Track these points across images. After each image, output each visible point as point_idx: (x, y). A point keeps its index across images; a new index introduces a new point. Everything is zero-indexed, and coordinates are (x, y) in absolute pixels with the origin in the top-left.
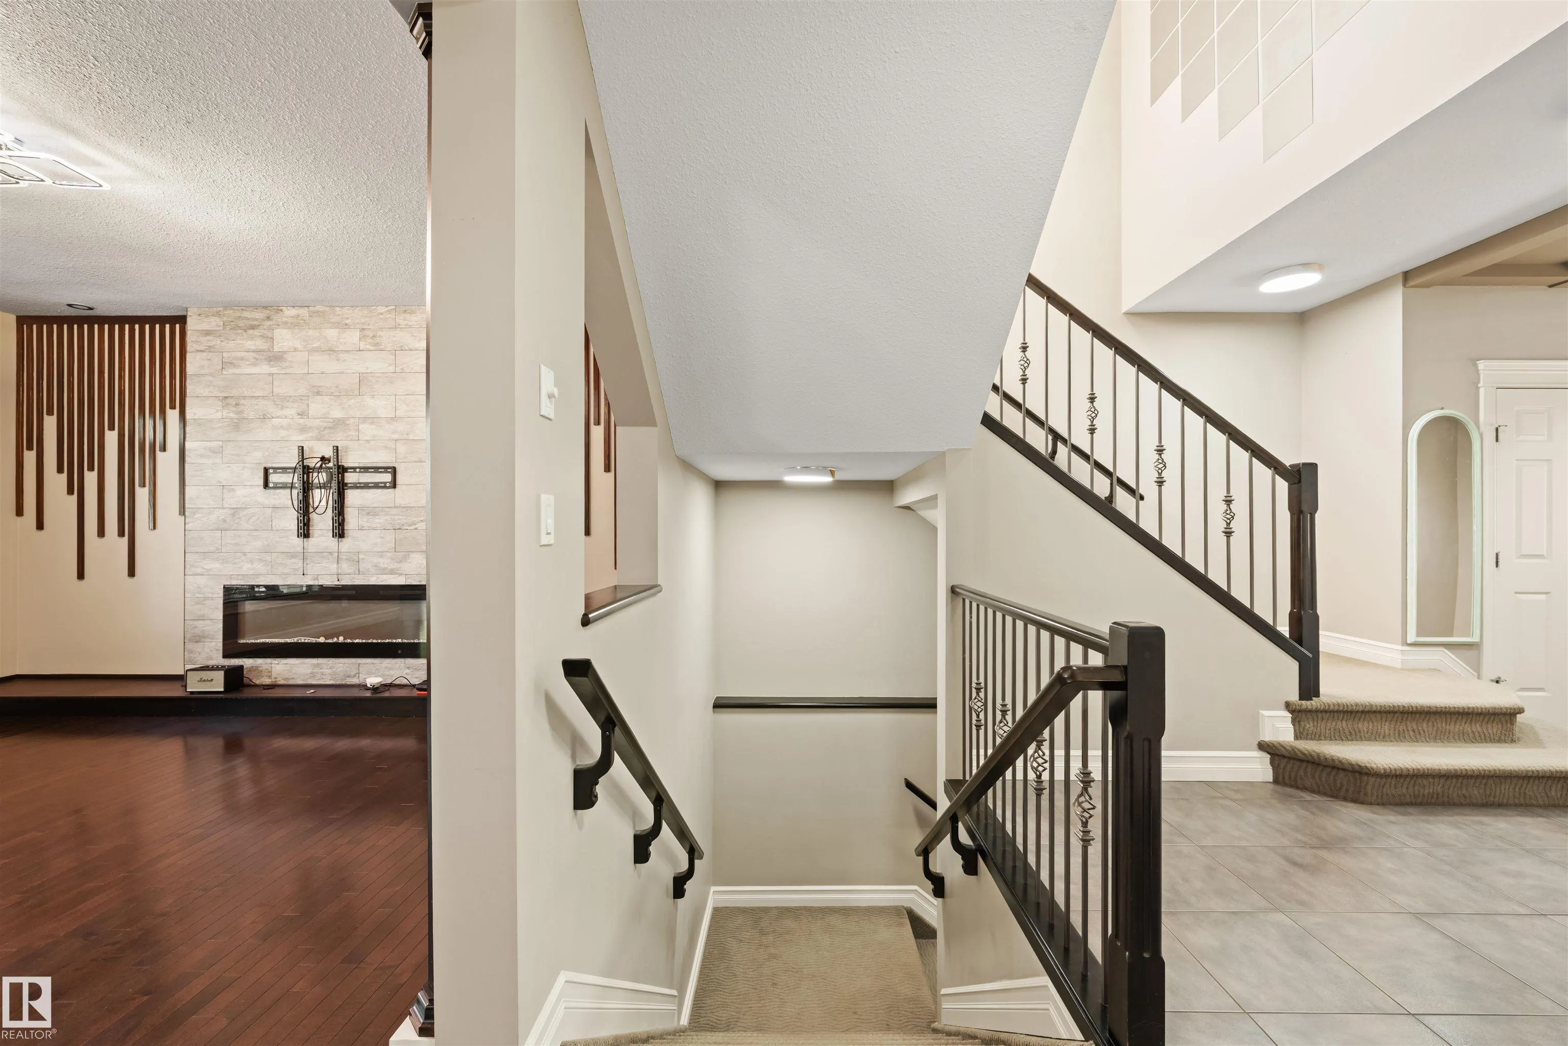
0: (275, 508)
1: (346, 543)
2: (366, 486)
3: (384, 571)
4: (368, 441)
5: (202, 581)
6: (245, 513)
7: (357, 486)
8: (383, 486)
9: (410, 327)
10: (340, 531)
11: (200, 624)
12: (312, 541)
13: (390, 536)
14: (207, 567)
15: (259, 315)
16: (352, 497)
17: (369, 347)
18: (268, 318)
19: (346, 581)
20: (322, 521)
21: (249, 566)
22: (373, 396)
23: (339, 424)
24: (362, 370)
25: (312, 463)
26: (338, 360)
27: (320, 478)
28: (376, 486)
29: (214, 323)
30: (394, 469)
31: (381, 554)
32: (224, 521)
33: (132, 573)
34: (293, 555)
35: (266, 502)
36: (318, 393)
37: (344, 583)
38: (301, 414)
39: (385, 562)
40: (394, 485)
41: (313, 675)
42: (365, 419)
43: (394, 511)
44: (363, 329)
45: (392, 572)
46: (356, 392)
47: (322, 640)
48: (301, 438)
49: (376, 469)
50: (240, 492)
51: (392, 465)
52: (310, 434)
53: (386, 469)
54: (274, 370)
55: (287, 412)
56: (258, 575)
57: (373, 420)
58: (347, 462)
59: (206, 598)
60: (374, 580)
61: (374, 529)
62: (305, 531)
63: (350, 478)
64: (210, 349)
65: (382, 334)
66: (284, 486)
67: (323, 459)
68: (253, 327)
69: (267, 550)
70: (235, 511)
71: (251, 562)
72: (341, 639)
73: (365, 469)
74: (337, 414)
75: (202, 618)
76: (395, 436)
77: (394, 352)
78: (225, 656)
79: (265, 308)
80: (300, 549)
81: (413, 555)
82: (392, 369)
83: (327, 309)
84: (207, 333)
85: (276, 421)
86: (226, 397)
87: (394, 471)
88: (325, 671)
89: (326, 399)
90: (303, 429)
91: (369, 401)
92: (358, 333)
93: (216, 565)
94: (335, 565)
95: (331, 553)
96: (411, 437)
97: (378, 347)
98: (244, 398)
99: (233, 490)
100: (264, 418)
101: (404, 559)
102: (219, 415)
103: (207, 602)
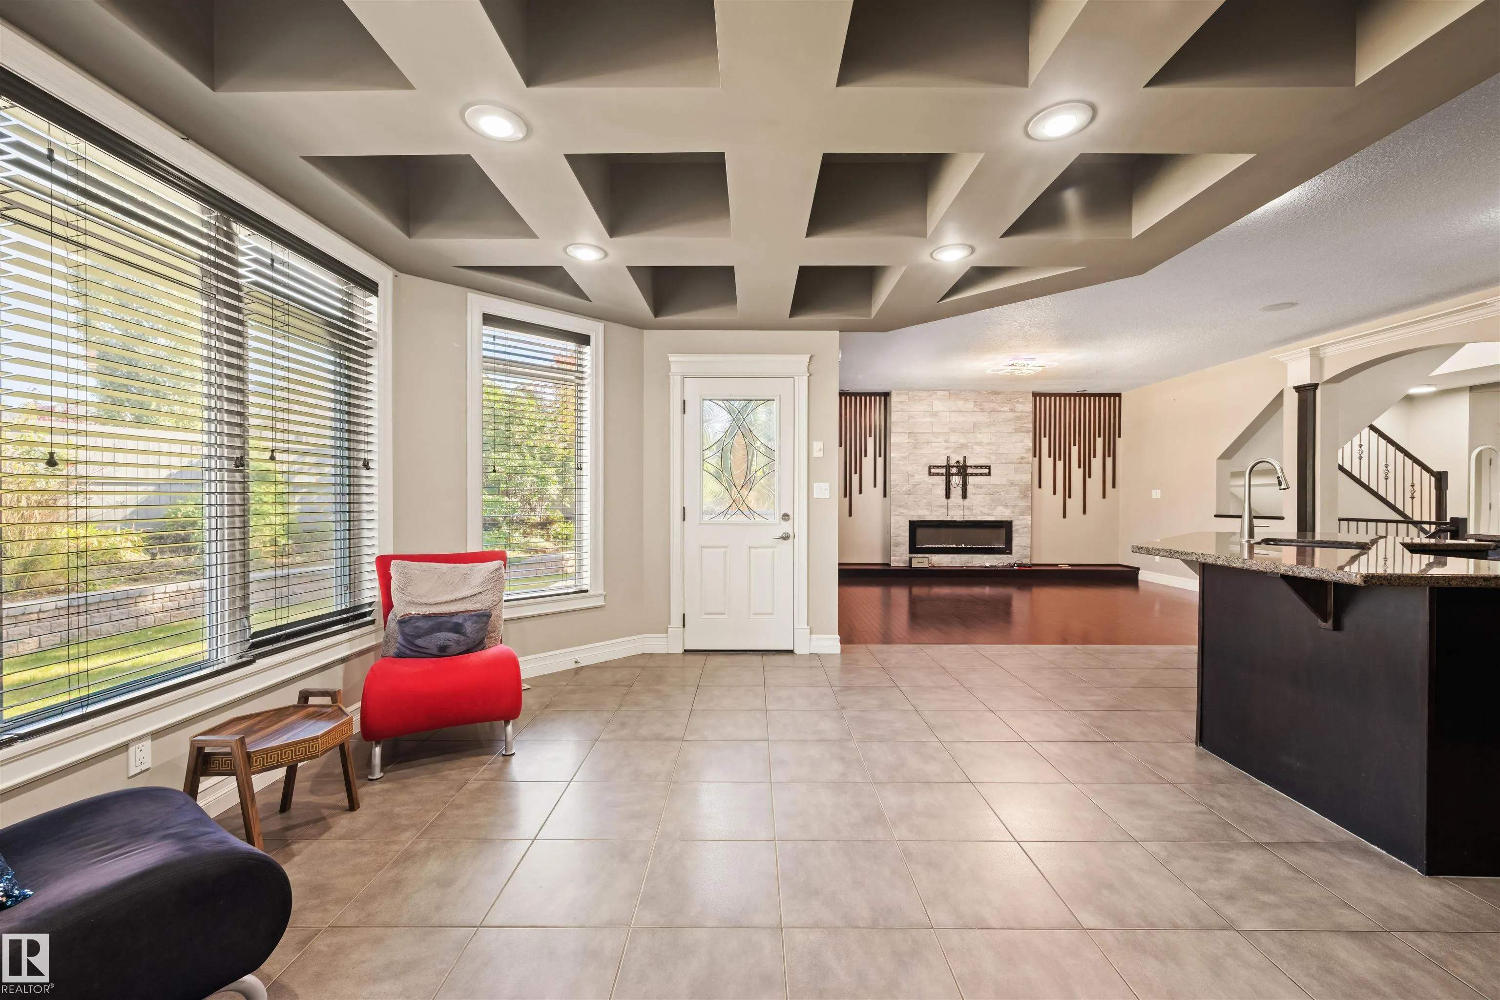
0: (933, 484)
1: (967, 501)
2: (976, 474)
3: (984, 514)
4: (978, 454)
5: (898, 518)
6: (919, 486)
7: (972, 475)
8: (986, 475)
9: (998, 400)
10: (964, 496)
11: (898, 538)
12: (951, 499)
13: (988, 498)
14: (902, 511)
15: (925, 394)
16: (971, 480)
17: (978, 410)
18: (930, 396)
19: (967, 519)
20: (956, 492)
21: (921, 511)
22: (980, 433)
23: (963, 446)
24: (975, 421)
25: (952, 463)
26: (963, 416)
27: (954, 470)
28: (981, 474)
29: (904, 398)
30: (990, 466)
31: (984, 506)
32: (910, 490)
33: (850, 515)
34: (942, 507)
35: (929, 481)
36: (954, 431)
37: (965, 519)
38: (946, 441)
39: (985, 510)
40: (989, 474)
41: (951, 562)
42: (976, 444)
43: (989, 486)
44: (975, 402)
45: (988, 514)
46: (972, 431)
47: (954, 546)
48: (946, 452)
49: (981, 467)
50: (917, 477)
51: (989, 465)
52: (951, 450)
53: (986, 467)
54: (932, 420)
55: (938, 440)
56: (924, 516)
57: (980, 444)
58: (967, 464)
59: (901, 526)
60: (979, 518)
61: (980, 494)
62: (948, 496)
63: (970, 471)
64: (902, 410)
65: (984, 404)
66: (938, 474)
67: (958, 462)
68: (923, 400)
69: (929, 504)
70: (915, 486)
71: (922, 509)
72: (963, 546)
73: (976, 467)
74: (963, 441)
75: (899, 535)
76: (991, 451)
77: (989, 412)
78: (909, 554)
79: (929, 390)
80: (945, 504)
81: (998, 507)
82: (989, 420)
83: (958, 392)
84: (901, 402)
85: (933, 444)
86: (910, 433)
87: (989, 467)
88: (958, 560)
89: (958, 434)
90: (947, 448)
91: (979, 435)
92: (973, 403)
93: (905, 511)
94: (962, 511)
95: (960, 506)
96: (998, 452)
97: (982, 410)
98: (919, 433)
99: (914, 476)
100: (928, 443)
101: (994, 508)
102: (906, 441)
103: (901, 528)
